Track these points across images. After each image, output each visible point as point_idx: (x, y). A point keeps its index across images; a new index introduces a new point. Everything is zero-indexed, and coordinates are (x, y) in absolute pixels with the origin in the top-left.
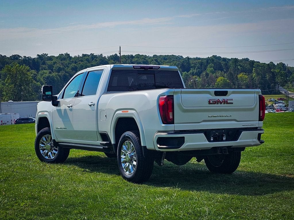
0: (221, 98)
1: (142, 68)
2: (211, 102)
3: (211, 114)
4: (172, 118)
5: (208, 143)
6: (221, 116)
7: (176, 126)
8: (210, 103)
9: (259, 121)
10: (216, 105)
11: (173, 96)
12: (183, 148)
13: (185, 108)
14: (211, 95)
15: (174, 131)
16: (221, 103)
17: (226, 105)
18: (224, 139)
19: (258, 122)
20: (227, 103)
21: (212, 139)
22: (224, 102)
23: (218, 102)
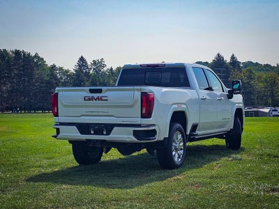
0: (96, 95)
1: (148, 66)
4: (56, 111)
5: (79, 134)
8: (85, 99)
11: (58, 93)
13: (64, 104)
16: (96, 100)
18: (104, 133)
19: (140, 119)
20: (102, 100)
21: (92, 132)
22: (98, 99)
23: (92, 99)
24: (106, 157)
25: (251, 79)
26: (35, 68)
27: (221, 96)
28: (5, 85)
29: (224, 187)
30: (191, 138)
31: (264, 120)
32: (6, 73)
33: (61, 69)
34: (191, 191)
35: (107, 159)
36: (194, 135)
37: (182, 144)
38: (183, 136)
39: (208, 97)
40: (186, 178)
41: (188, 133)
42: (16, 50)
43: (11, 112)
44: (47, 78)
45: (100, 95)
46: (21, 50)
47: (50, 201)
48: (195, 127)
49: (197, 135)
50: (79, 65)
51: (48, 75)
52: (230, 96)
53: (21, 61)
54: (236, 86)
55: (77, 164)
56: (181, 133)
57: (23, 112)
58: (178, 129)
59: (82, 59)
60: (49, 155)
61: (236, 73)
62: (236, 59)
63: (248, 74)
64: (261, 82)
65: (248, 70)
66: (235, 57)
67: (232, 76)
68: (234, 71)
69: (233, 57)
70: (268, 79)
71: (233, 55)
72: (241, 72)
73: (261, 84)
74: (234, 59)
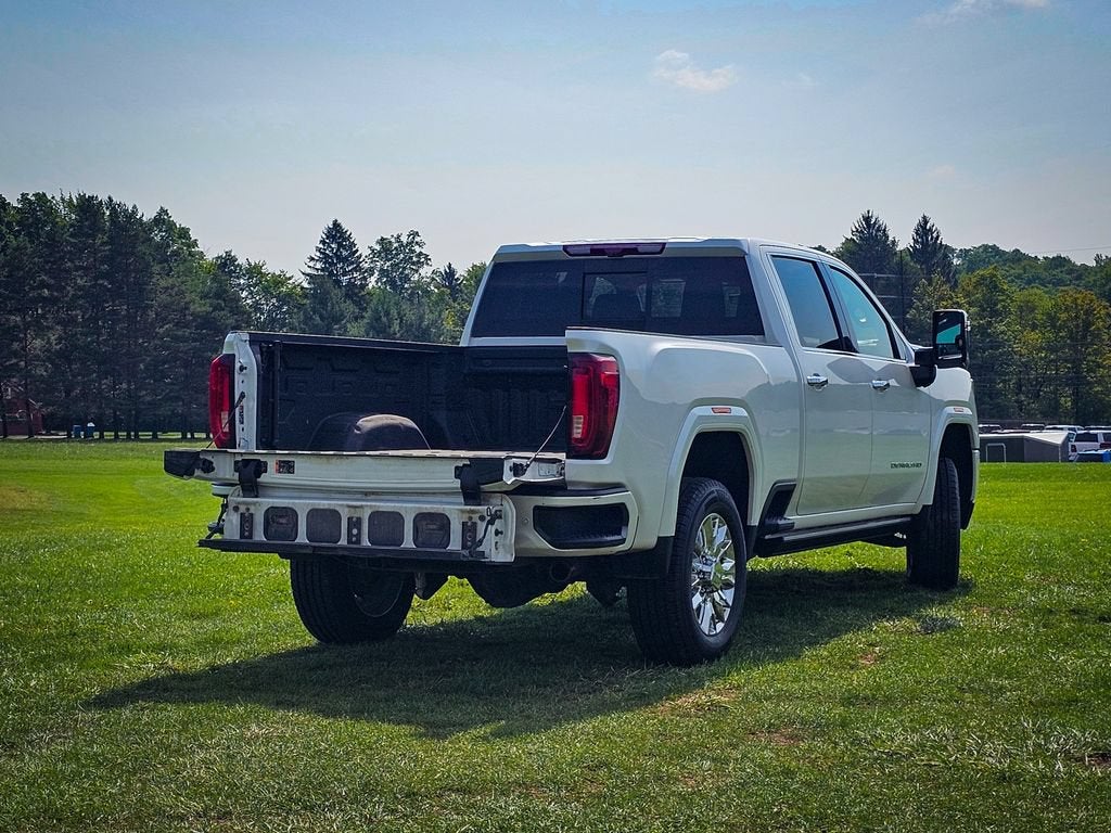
1: (595, 250)
24: (424, 613)
25: (995, 313)
26: (156, 268)
27: (887, 372)
28: (41, 331)
29: (903, 740)
30: (767, 540)
31: (1046, 476)
32: (43, 285)
33: (254, 271)
34: (767, 754)
35: (431, 621)
36: (777, 529)
37: (729, 564)
38: (732, 533)
39: (835, 380)
40: (745, 701)
41: (755, 520)
42: (81, 198)
43: (62, 435)
44: (200, 307)
46: (103, 197)
47: (197, 788)
48: (781, 497)
49: (790, 528)
50: (325, 258)
51: (204, 296)
52: (923, 375)
53: (100, 238)
54: (947, 337)
55: (311, 640)
56: (728, 519)
57: (109, 435)
58: (716, 505)
59: (336, 234)
60: (201, 603)
61: (935, 289)
62: (935, 235)
63: (984, 295)
64: (1034, 327)
65: (983, 278)
66: (930, 229)
67: (920, 300)
68: (930, 284)
69: (924, 228)
70: (1064, 316)
71: (925, 220)
72: (954, 287)
73: (1034, 337)
74: (926, 235)
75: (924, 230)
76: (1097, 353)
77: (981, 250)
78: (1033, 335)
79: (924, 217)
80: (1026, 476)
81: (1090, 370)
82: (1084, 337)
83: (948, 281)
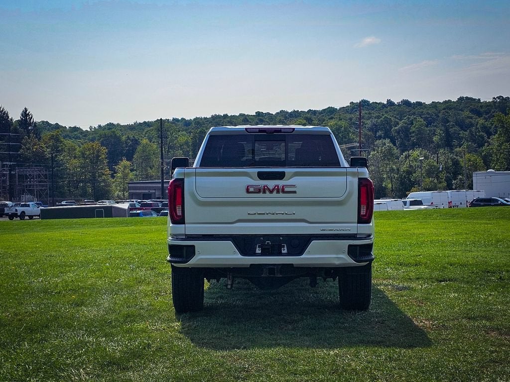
0: (271, 184)
1: (261, 130)
2: (251, 190)
3: (252, 210)
4: (180, 214)
5: (240, 256)
6: (273, 214)
7: (190, 228)
8: (248, 191)
9: (359, 222)
10: (261, 195)
11: (183, 180)
12: (192, 263)
13: (202, 199)
14: (251, 178)
15: (186, 235)
16: (271, 192)
17: (281, 195)
18: (283, 252)
19: (356, 225)
20: (283, 192)
21: (258, 251)
22: (278, 190)
23: (264, 190)
25: (58, 151)
45: (280, 183)
61: (31, 140)
62: (30, 116)
63: (53, 144)
64: (75, 157)
65: (53, 136)
66: (28, 114)
67: (25, 145)
68: (29, 138)
69: (25, 113)
70: (88, 153)
71: (26, 110)
72: (39, 139)
73: (75, 162)
74: (27, 116)
75: (25, 114)
76: (102, 169)
77: (41, 123)
78: (75, 161)
79: (25, 108)
80: (132, 223)
81: (99, 177)
82: (97, 162)
83: (37, 137)
